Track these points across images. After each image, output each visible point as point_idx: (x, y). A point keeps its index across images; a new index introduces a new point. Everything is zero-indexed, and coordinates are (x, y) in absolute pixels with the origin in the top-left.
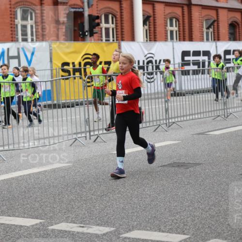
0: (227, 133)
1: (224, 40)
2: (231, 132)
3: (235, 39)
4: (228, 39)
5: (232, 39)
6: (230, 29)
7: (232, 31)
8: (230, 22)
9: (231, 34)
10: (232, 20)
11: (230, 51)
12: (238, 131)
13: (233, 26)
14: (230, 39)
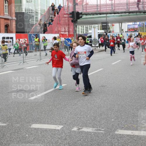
0: (3, 74)
1: (2, 32)
2: (5, 74)
3: (7, 32)
4: (4, 32)
5: (6, 32)
6: (5, 27)
7: (6, 29)
8: (5, 25)
9: (6, 30)
10: (6, 23)
11: (5, 37)
12: (8, 73)
13: (7, 26)
14: (5, 32)
